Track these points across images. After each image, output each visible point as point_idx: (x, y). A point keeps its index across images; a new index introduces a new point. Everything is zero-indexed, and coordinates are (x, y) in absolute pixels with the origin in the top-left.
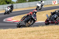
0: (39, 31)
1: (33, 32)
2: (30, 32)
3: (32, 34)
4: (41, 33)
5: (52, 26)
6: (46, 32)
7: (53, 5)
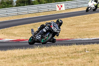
0: (34, 55)
1: (24, 57)
2: (19, 58)
3: (22, 60)
4: (39, 58)
5: (57, 47)
6: (46, 58)
7: (58, 12)
